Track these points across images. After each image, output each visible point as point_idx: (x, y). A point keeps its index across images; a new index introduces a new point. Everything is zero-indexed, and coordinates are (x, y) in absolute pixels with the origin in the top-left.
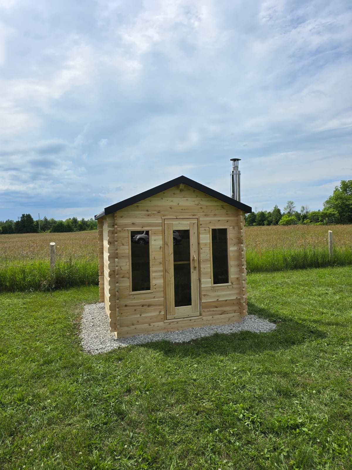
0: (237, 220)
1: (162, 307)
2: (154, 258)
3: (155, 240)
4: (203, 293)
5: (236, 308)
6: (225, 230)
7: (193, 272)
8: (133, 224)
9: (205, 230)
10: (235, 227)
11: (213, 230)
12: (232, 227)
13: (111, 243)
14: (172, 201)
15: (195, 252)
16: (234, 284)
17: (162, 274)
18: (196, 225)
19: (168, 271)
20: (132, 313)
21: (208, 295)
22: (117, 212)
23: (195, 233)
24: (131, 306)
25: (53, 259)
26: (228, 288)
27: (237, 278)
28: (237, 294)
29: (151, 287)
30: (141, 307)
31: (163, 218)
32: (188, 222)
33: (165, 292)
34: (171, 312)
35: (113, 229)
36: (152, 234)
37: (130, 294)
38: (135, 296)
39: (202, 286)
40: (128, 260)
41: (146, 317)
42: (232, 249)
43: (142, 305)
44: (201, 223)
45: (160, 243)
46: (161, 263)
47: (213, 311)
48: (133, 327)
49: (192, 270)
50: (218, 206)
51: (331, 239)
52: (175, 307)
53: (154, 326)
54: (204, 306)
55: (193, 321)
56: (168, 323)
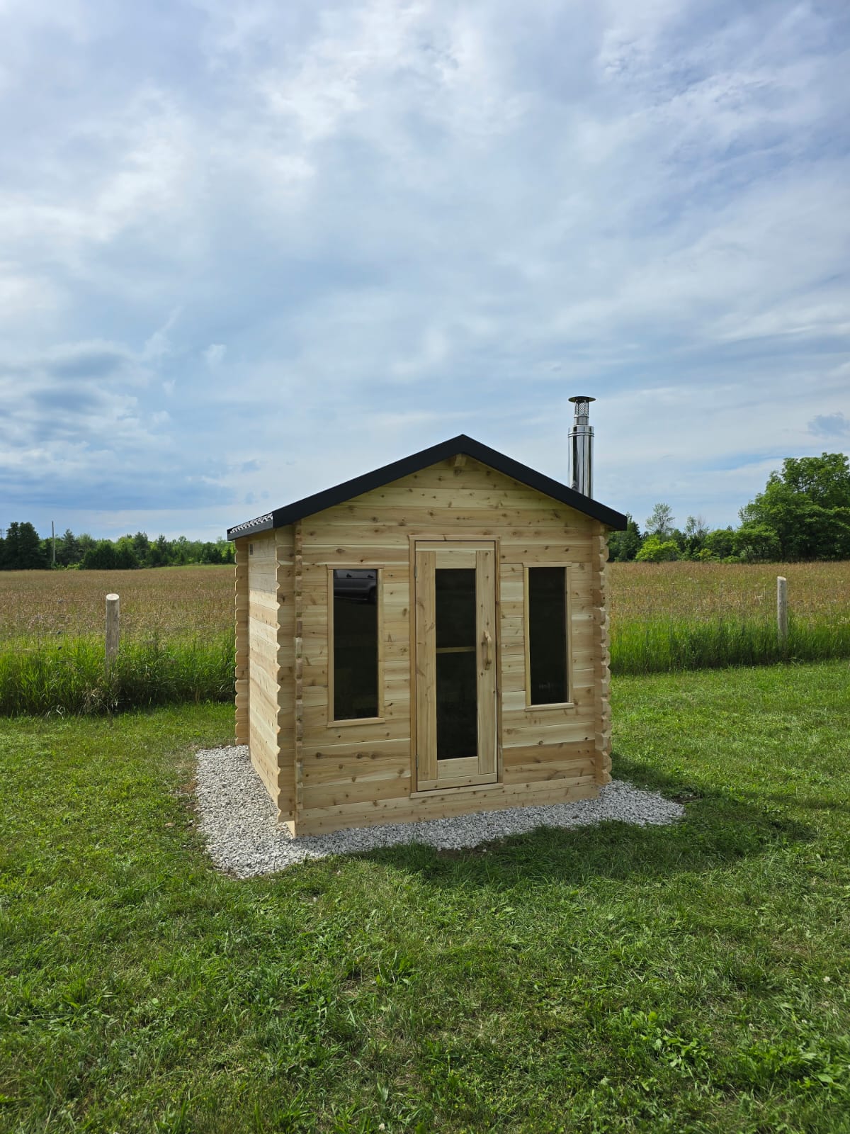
0: (591, 547)
1: (407, 760)
2: (390, 637)
3: (391, 593)
4: (505, 727)
5: (583, 763)
6: (561, 572)
7: (482, 674)
8: (339, 551)
9: (513, 570)
10: (586, 564)
11: (531, 570)
12: (577, 565)
13: (284, 599)
14: (435, 497)
15: (488, 624)
16: (580, 703)
17: (407, 677)
18: (491, 558)
19: (421, 670)
20: (333, 774)
21: (517, 732)
22: (303, 520)
23: (488, 577)
24: (331, 756)
25: (114, 634)
26: (566, 714)
27: (589, 691)
28: (587, 729)
29: (381, 709)
30: (355, 759)
31: (413, 538)
32: (472, 550)
33: (413, 722)
34: (427, 774)
35: (291, 563)
36: (384, 577)
37: (328, 726)
38: (341, 732)
39: (505, 708)
40: (325, 643)
41: (368, 784)
42: (576, 618)
43: (356, 755)
44: (503, 552)
45: (404, 600)
46: (405, 650)
47: (530, 770)
48: (336, 808)
49: (480, 669)
50: (543, 510)
51: (782, 596)
52: (438, 759)
53: (385, 806)
54: (509, 759)
55: (481, 794)
56: (421, 800)
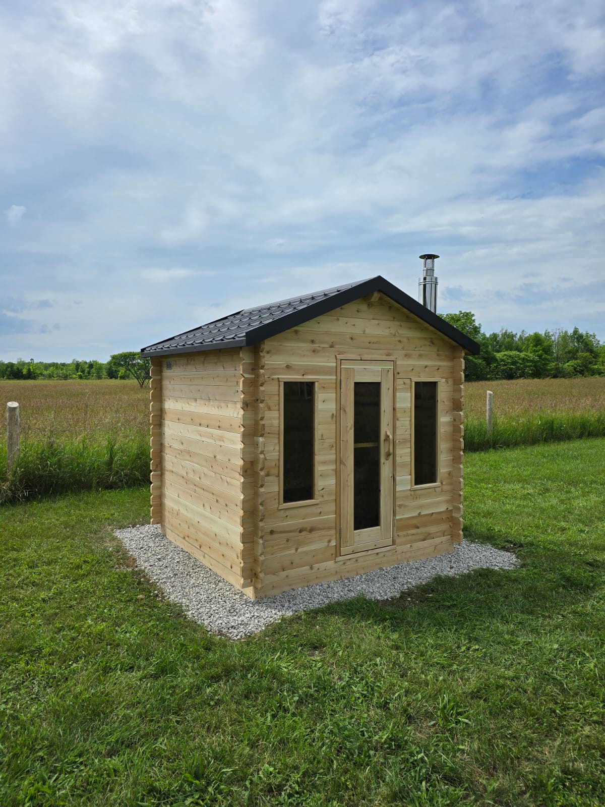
0: (453, 367)
1: (333, 532)
2: (322, 435)
3: (324, 401)
4: (398, 503)
5: (444, 527)
6: (434, 385)
7: (384, 463)
8: (288, 367)
9: (404, 383)
10: (449, 379)
11: (416, 383)
12: (444, 380)
13: (247, 406)
14: (354, 325)
15: (388, 425)
16: (444, 483)
17: (334, 467)
18: (391, 373)
19: (344, 461)
20: (283, 546)
21: (405, 506)
22: (266, 340)
23: (389, 389)
24: (281, 532)
25: (15, 435)
26: (435, 491)
27: (449, 473)
28: (447, 501)
29: (316, 493)
30: (297, 534)
31: (339, 357)
32: (378, 368)
33: (338, 501)
34: (348, 541)
35: (253, 376)
36: (319, 389)
37: (279, 508)
38: (288, 513)
39: (398, 489)
40: (277, 441)
41: (306, 553)
42: (443, 420)
43: (299, 530)
44: (398, 370)
45: (332, 406)
46: (332, 446)
47: (413, 535)
48: (284, 574)
49: (382, 460)
50: (425, 338)
51: (490, 404)
52: (355, 530)
53: (318, 569)
54: (401, 526)
55: (382, 555)
56: (342, 562)
